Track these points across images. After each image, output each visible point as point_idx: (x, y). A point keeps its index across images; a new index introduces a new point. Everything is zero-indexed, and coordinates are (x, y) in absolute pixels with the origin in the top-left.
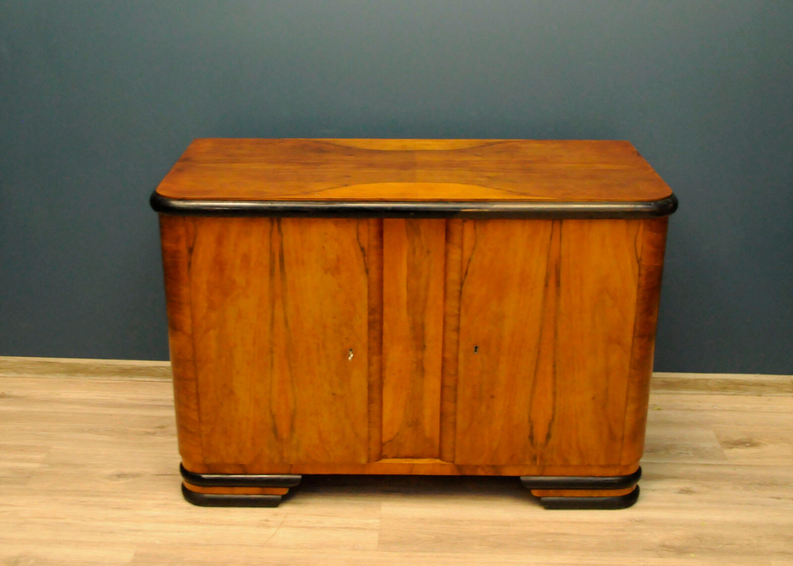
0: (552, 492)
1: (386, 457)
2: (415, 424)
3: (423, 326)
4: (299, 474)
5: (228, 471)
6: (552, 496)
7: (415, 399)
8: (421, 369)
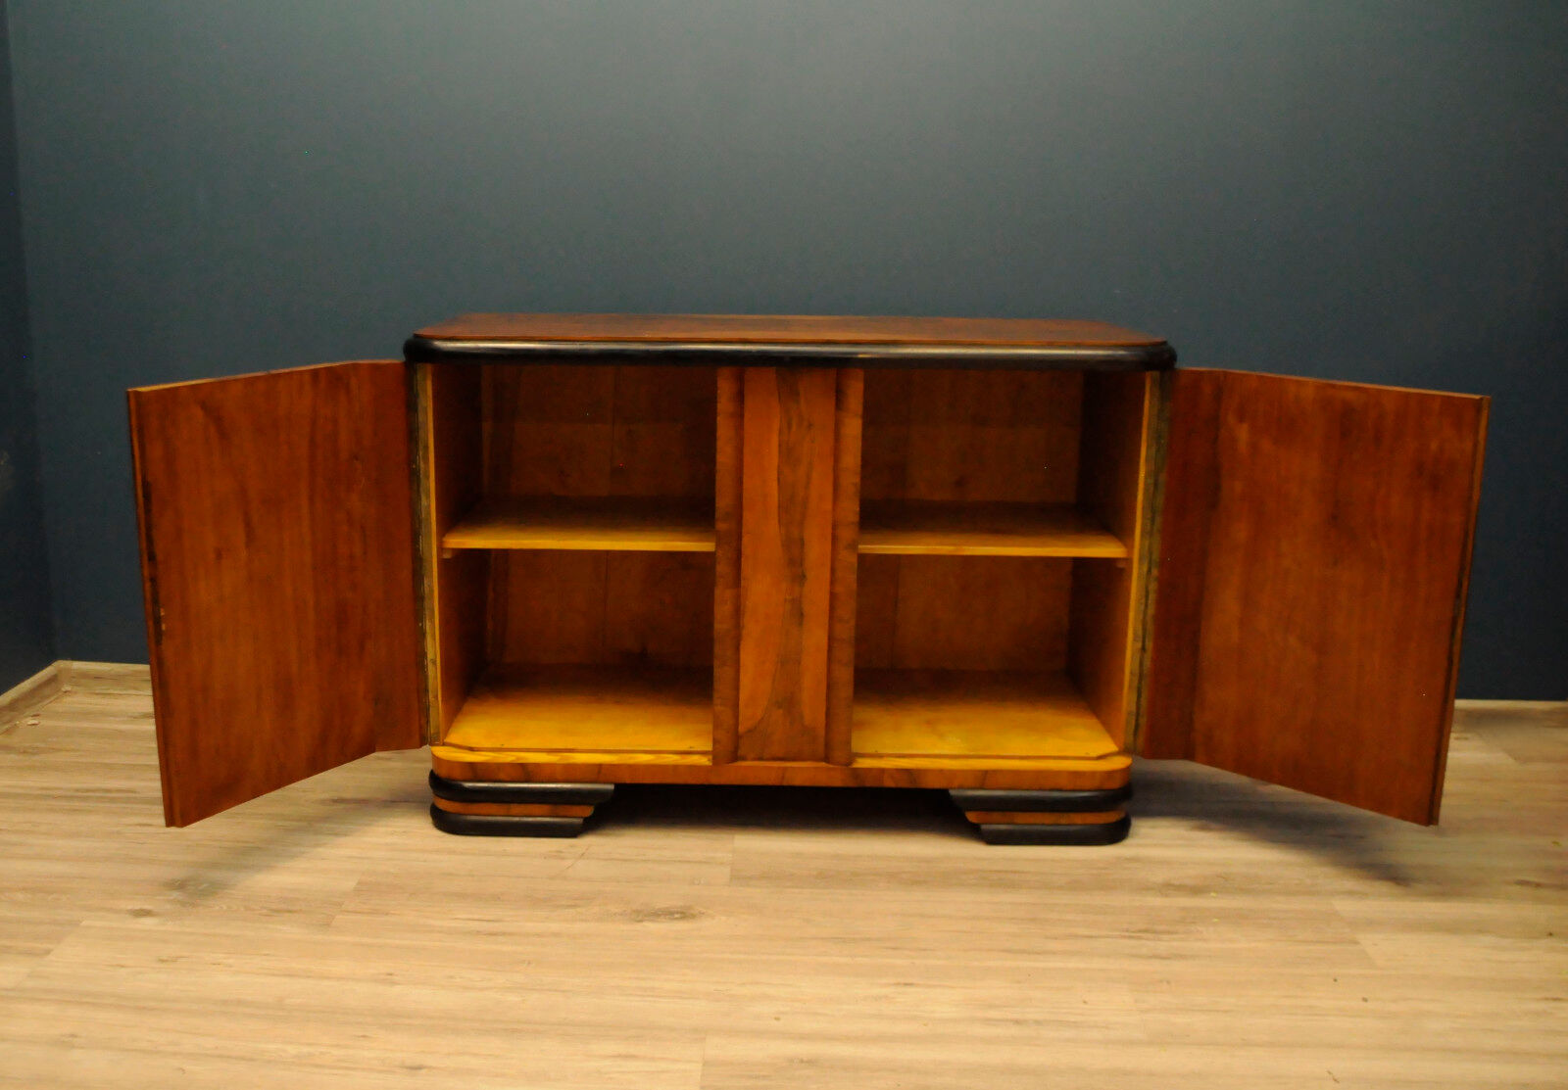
0: (996, 816)
1: (744, 759)
2: (788, 702)
3: (802, 542)
4: (611, 783)
5: (502, 776)
6: (998, 824)
7: (789, 664)
8: (798, 614)
